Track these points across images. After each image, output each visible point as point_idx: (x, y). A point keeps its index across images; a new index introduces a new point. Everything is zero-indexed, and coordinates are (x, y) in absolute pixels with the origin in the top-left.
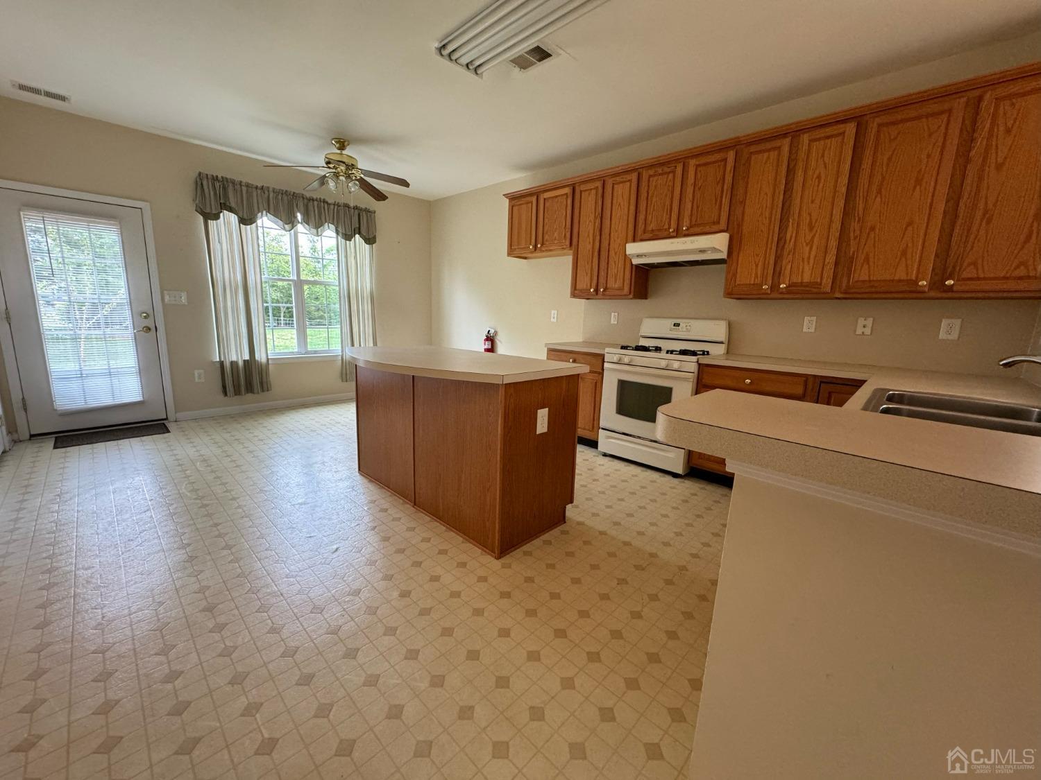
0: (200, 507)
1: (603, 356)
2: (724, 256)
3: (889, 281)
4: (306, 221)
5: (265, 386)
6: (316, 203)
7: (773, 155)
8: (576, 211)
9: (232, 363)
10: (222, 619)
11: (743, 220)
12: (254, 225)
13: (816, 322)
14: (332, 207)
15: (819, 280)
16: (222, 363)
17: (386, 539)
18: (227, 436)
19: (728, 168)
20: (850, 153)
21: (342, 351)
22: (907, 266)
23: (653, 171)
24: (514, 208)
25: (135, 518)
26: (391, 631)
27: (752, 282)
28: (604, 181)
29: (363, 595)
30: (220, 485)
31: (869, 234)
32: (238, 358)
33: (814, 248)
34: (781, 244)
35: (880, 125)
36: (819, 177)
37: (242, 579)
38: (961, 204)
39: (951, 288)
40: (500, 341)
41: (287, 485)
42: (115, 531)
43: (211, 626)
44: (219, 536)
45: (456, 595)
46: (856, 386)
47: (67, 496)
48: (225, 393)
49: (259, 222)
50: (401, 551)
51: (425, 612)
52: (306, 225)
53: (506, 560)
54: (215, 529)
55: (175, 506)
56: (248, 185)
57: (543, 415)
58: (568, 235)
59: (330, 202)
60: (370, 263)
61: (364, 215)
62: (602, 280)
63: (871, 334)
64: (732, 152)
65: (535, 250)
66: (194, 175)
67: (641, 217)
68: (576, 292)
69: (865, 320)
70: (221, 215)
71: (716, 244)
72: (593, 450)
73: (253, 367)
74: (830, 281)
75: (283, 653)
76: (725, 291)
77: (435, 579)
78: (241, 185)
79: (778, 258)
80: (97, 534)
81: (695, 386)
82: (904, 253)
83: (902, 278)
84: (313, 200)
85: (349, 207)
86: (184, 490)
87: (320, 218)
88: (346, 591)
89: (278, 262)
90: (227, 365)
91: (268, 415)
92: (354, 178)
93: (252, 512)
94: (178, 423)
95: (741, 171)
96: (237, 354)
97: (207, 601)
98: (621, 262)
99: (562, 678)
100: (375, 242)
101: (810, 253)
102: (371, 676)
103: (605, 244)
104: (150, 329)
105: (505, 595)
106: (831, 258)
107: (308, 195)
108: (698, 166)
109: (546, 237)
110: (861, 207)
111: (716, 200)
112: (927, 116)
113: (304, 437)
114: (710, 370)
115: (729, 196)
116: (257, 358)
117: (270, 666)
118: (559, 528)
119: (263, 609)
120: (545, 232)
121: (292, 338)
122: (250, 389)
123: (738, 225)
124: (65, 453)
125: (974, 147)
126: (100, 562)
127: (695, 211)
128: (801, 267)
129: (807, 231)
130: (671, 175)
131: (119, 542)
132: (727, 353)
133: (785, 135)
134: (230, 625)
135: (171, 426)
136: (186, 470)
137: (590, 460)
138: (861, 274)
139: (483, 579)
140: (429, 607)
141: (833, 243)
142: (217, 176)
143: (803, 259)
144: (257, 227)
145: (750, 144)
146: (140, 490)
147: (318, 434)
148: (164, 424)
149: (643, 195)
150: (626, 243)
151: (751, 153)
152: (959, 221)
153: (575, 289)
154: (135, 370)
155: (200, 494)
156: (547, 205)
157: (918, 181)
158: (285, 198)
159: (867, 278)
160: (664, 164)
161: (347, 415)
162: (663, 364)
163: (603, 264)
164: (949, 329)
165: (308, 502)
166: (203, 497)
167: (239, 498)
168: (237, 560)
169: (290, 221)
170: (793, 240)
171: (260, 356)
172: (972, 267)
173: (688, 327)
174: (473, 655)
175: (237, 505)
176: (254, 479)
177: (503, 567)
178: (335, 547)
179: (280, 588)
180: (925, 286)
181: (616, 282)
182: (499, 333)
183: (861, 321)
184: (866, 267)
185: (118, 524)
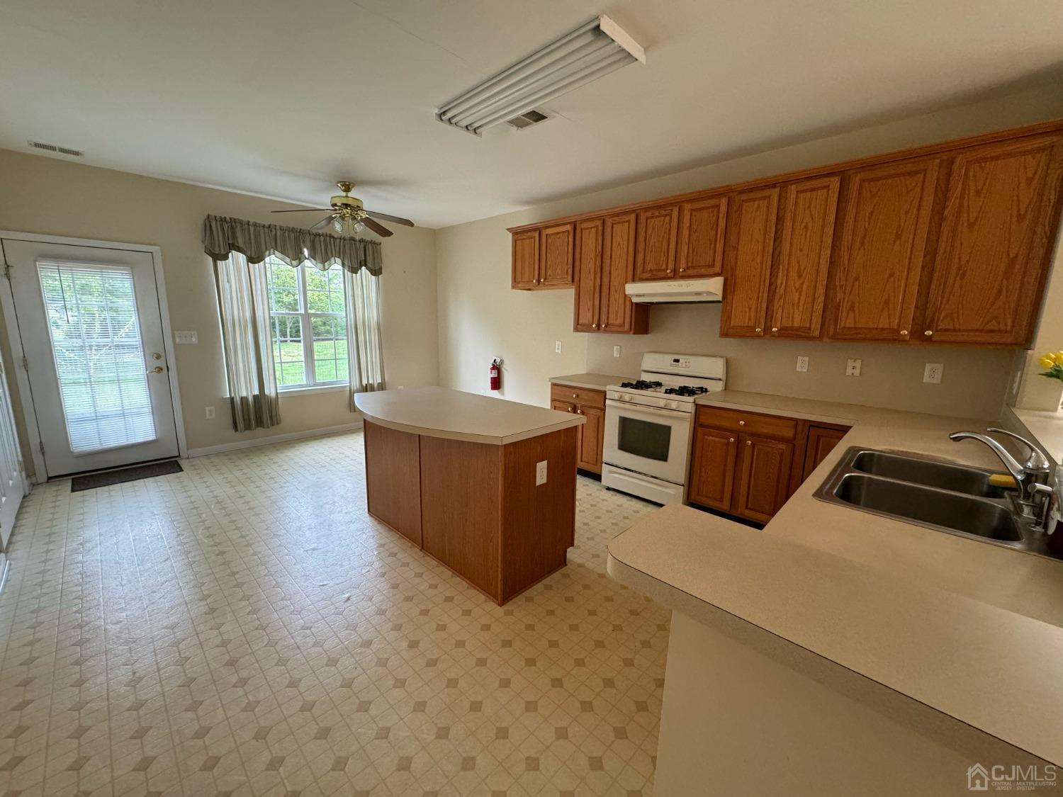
0: (217, 555)
1: (605, 393)
2: (719, 298)
3: (873, 329)
4: (313, 256)
5: (275, 419)
6: (322, 238)
7: (764, 203)
8: (578, 250)
9: (242, 398)
10: (244, 674)
11: (736, 263)
12: (262, 263)
13: (809, 362)
14: (338, 241)
15: (808, 326)
16: (232, 399)
17: (395, 587)
18: (239, 474)
19: (721, 215)
20: (835, 204)
21: (350, 382)
22: (889, 315)
23: (650, 213)
24: (517, 242)
25: (156, 568)
26: (400, 683)
27: (746, 324)
28: (603, 221)
29: (373, 647)
30: (235, 529)
31: (853, 283)
32: (248, 394)
33: (804, 293)
34: (773, 288)
35: (862, 181)
36: (806, 227)
37: (261, 631)
38: (938, 258)
39: (930, 338)
40: (507, 370)
41: (300, 528)
42: (138, 582)
43: (235, 681)
44: (237, 586)
45: (460, 644)
46: (844, 431)
47: (89, 545)
48: (236, 428)
49: (267, 259)
50: (409, 599)
51: (431, 663)
52: (313, 260)
53: (508, 607)
54: (232, 578)
55: (193, 554)
56: (255, 225)
57: (542, 469)
58: (570, 272)
59: (336, 236)
60: (377, 296)
61: (369, 247)
62: (604, 317)
63: (860, 374)
64: (724, 198)
65: (539, 284)
66: (203, 217)
67: (640, 256)
68: (579, 327)
69: (854, 361)
70: (230, 254)
71: (712, 287)
72: (597, 483)
73: (263, 400)
74: (819, 326)
75: (302, 707)
76: (721, 331)
77: (442, 628)
78: (248, 224)
79: (770, 302)
80: (122, 586)
81: (693, 425)
82: (887, 302)
83: (885, 327)
84: (320, 236)
85: (355, 240)
86: (201, 537)
87: (326, 252)
88: (359, 643)
89: (283, 278)
90: (238, 400)
91: (278, 450)
92: (359, 218)
93: (267, 559)
94: (191, 460)
95: (733, 216)
96: (247, 389)
97: (230, 655)
98: (621, 301)
99: (556, 728)
100: (381, 273)
101: (799, 299)
102: (383, 729)
103: (606, 280)
104: (162, 369)
105: (507, 644)
106: (819, 305)
107: (314, 231)
108: (692, 210)
109: (549, 272)
110: (846, 258)
111: (711, 244)
112: (904, 174)
113: (315, 474)
114: (707, 410)
115: (722, 242)
116: (266, 393)
117: (290, 720)
118: (560, 571)
119: (282, 662)
120: (548, 267)
121: (299, 355)
122: (260, 423)
123: (732, 269)
124: (83, 496)
125: (948, 206)
126: (127, 616)
127: (691, 255)
128: (791, 312)
129: (796, 277)
130: (668, 218)
131: (143, 594)
132: (725, 389)
133: (774, 186)
134: (252, 679)
135: (183, 463)
136: (202, 514)
137: (593, 494)
138: (847, 321)
139: (486, 628)
140: (435, 657)
141: (821, 290)
142: (225, 218)
143: (793, 305)
144: (265, 263)
145: (741, 192)
146: (159, 537)
147: (328, 470)
148: (176, 461)
149: (641, 238)
150: (626, 283)
151: (743, 201)
152: (936, 274)
153: (578, 324)
154: (148, 410)
155: (217, 541)
156: (549, 241)
157: (898, 236)
158: (292, 235)
159: (852, 326)
160: (661, 207)
161: (354, 447)
162: (662, 403)
163: (604, 302)
164: (932, 373)
165: (320, 547)
166: (219, 544)
167: (254, 544)
168: (255, 611)
169: (297, 258)
170: (783, 286)
171: (270, 391)
172: (949, 319)
173: (687, 364)
174: (476, 707)
175: (252, 552)
176: (267, 522)
177: (505, 614)
178: (347, 596)
179: (297, 641)
180: (906, 335)
181: (616, 319)
182: (506, 362)
183: (851, 363)
184: (851, 315)
185: (141, 575)
